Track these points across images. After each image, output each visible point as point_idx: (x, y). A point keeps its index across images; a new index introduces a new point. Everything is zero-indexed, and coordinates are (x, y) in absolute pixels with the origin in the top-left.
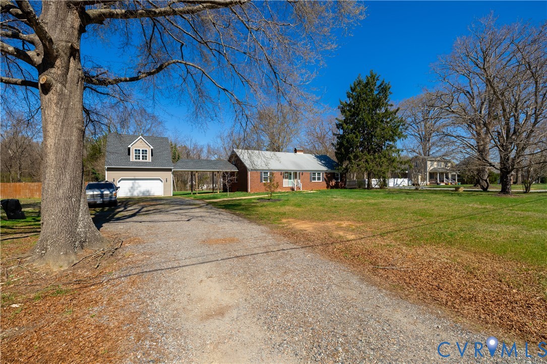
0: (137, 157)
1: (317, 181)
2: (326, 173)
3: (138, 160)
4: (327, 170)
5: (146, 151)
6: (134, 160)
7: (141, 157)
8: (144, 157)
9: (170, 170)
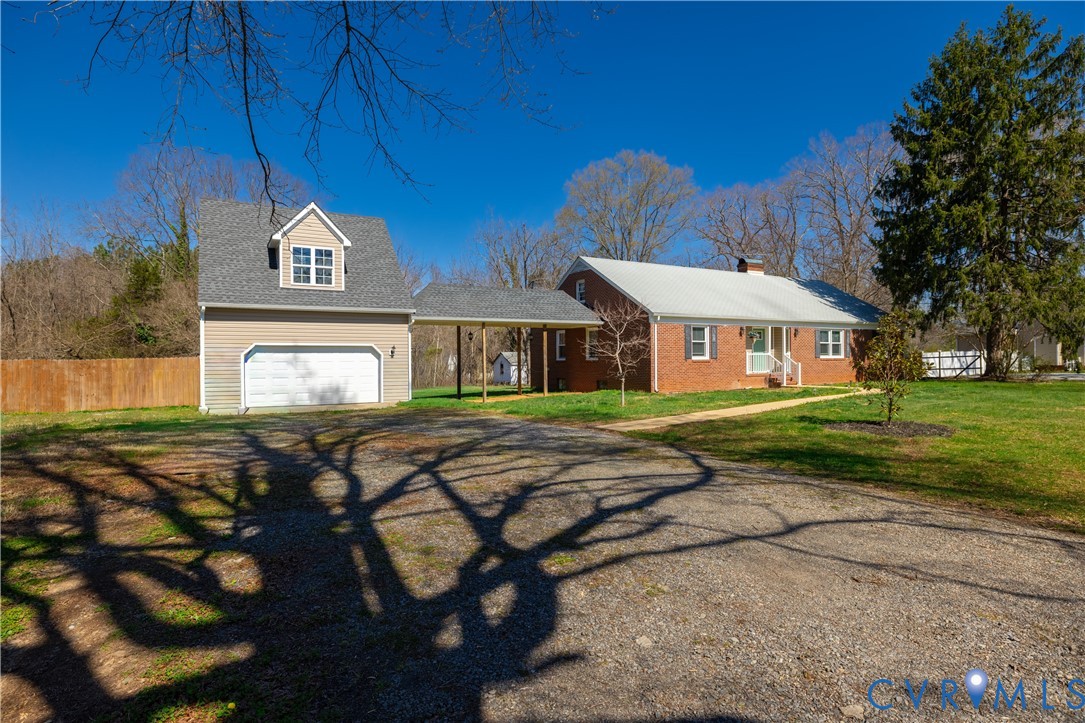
0: (302, 275)
1: (831, 356)
2: (854, 331)
3: (302, 285)
4: (857, 324)
5: (329, 254)
6: (292, 284)
7: (313, 275)
8: (324, 276)
9: (404, 318)
